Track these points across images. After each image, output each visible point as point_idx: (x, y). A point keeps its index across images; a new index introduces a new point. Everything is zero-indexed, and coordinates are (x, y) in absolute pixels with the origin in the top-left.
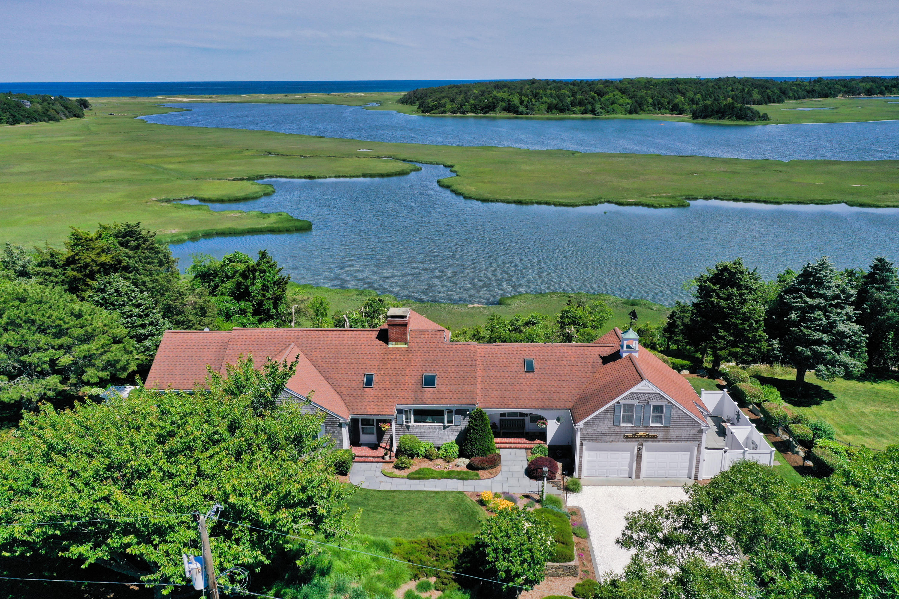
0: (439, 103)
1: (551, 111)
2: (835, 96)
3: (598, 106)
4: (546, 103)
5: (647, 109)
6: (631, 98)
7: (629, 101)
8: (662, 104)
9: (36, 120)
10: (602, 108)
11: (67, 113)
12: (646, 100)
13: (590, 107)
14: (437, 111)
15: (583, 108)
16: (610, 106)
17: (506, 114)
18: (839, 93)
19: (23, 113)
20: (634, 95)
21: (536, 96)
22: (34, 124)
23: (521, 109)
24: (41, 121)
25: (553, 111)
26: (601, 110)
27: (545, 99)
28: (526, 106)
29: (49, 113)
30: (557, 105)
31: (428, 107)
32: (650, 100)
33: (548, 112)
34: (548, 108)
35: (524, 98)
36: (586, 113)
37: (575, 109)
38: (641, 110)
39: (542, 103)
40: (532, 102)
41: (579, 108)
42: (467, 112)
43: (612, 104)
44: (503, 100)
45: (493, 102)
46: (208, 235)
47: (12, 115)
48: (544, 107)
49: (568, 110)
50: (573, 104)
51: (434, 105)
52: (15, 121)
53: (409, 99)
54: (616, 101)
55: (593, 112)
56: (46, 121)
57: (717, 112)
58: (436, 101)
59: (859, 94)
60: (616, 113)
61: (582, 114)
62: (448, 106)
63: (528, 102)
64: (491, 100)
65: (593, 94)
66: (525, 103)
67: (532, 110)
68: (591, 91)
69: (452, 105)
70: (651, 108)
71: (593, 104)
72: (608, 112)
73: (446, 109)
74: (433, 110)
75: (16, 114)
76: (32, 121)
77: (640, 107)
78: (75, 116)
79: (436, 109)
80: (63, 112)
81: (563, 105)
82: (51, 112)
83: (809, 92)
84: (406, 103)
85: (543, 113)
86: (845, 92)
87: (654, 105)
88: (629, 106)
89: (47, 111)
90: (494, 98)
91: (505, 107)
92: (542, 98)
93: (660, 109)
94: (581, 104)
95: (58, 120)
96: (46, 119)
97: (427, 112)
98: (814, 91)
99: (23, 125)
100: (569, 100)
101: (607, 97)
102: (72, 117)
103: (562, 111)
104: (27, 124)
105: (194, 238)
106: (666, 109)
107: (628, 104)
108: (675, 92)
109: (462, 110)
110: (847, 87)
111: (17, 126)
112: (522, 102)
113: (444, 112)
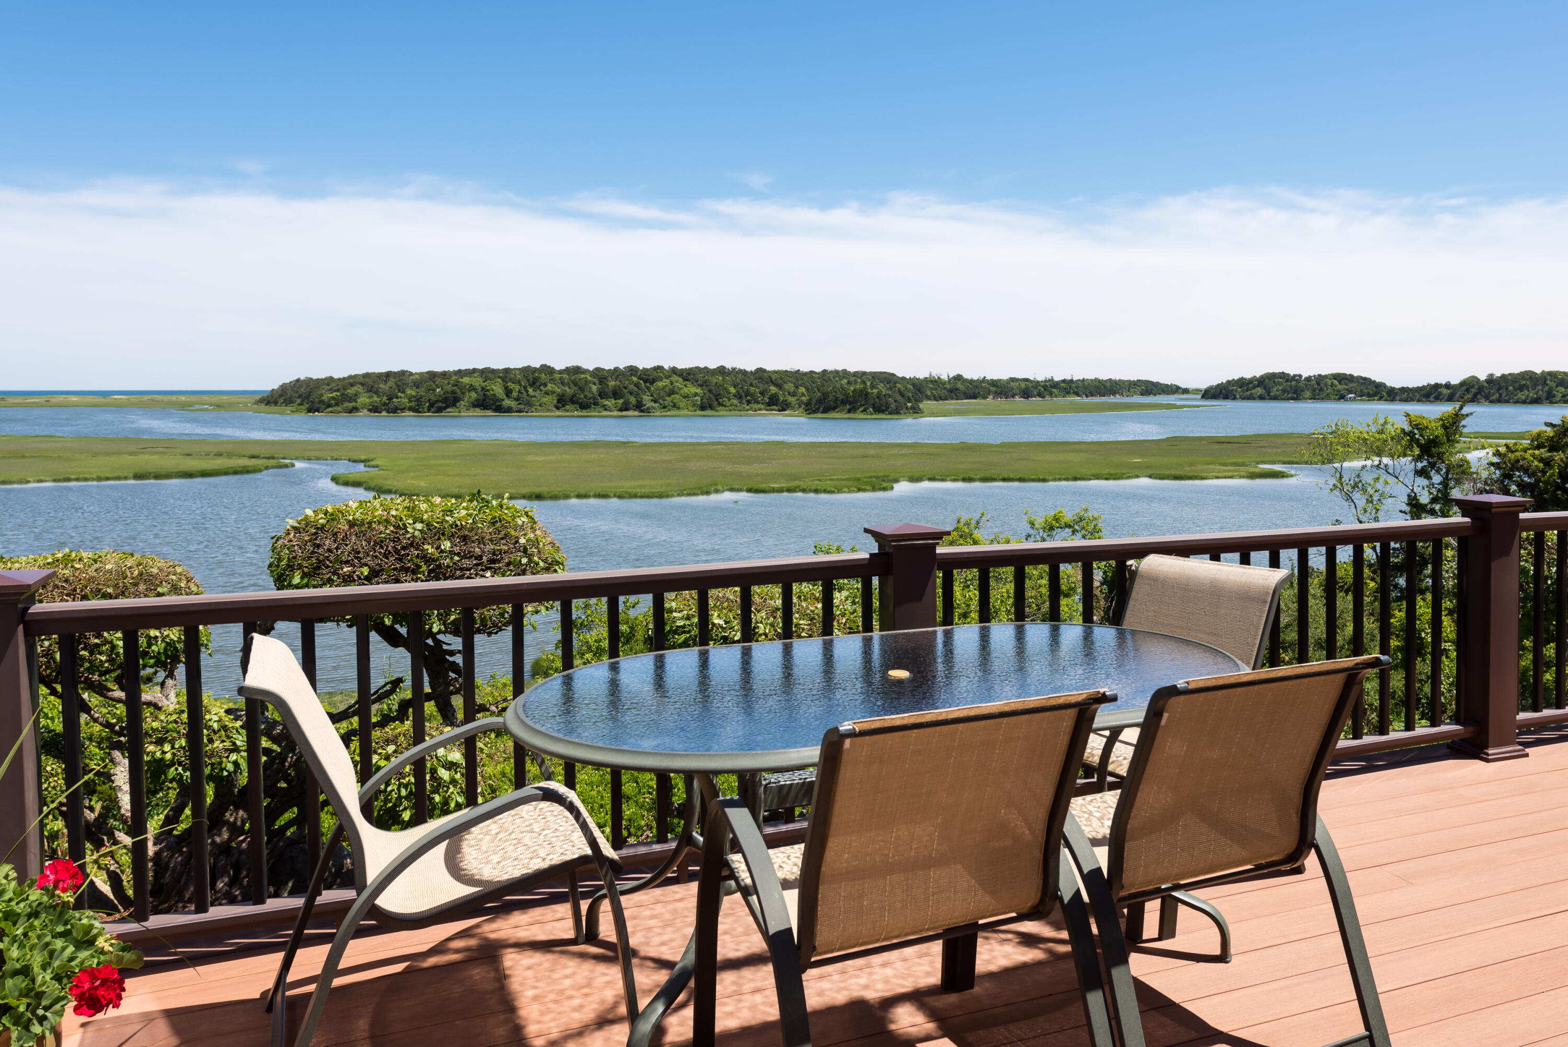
0: (343, 395)
1: (563, 406)
2: (985, 398)
3: (646, 399)
4: (553, 392)
5: (728, 404)
6: (701, 386)
7: (699, 391)
8: (752, 395)
10: (655, 401)
12: (726, 389)
13: (633, 400)
14: (339, 408)
15: (621, 401)
16: (667, 398)
17: (478, 412)
18: (989, 394)
20: (705, 382)
21: (534, 383)
23: (507, 402)
25: (567, 407)
26: (653, 404)
27: (550, 387)
28: (517, 399)
30: (574, 396)
31: (321, 402)
32: (733, 390)
33: (558, 408)
34: (559, 401)
35: (511, 385)
36: (627, 409)
37: (607, 403)
38: (720, 404)
39: (547, 393)
40: (527, 391)
41: (613, 401)
42: (403, 410)
43: (669, 395)
44: (472, 388)
45: (453, 392)
48: (550, 400)
49: (596, 404)
50: (603, 394)
51: (333, 398)
53: (281, 396)
54: (676, 389)
55: (639, 406)
57: (844, 402)
58: (338, 390)
59: (1013, 396)
60: (679, 408)
61: (621, 410)
62: (363, 399)
63: (519, 392)
64: (449, 388)
65: (635, 379)
66: (515, 394)
67: (529, 404)
68: (632, 375)
69: (371, 397)
70: (735, 401)
71: (637, 395)
72: (665, 407)
73: (358, 405)
74: (329, 406)
77: (717, 400)
79: (337, 404)
81: (585, 396)
83: (951, 391)
84: (276, 403)
85: (549, 410)
86: (996, 392)
87: (739, 397)
88: (698, 398)
90: (454, 385)
91: (477, 400)
92: (545, 385)
93: (749, 402)
94: (616, 394)
97: (318, 410)
98: (957, 389)
100: (594, 388)
101: (660, 384)
103: (584, 406)
106: (758, 403)
107: (696, 395)
108: (767, 383)
109: (392, 406)
110: (997, 386)
112: (508, 392)
113: (355, 410)
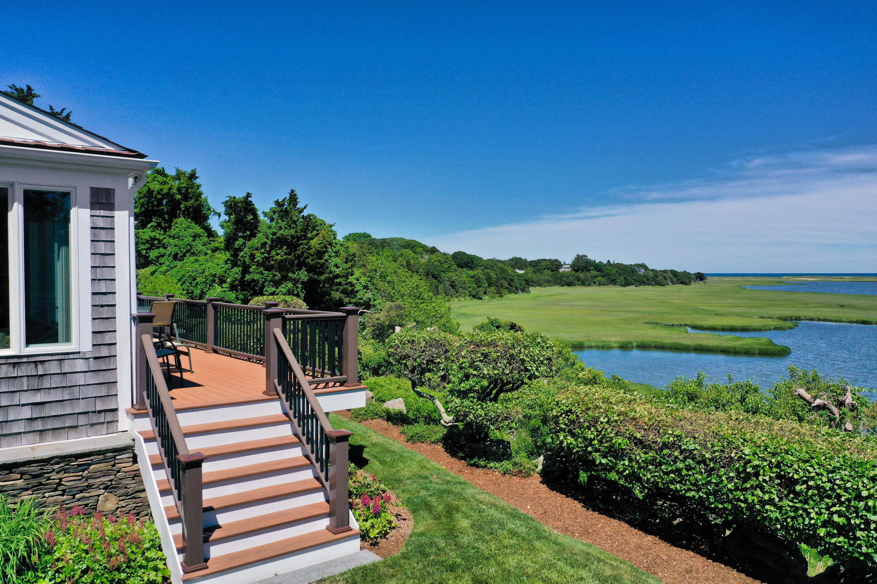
9: (645, 283)
11: (674, 280)
19: (634, 277)
22: (642, 287)
24: (648, 285)
29: (657, 279)
46: (643, 347)
47: (625, 279)
52: (627, 284)
56: (652, 285)
75: (629, 278)
76: (641, 284)
78: (682, 283)
80: (671, 279)
82: (660, 278)
89: (657, 277)
95: (664, 285)
96: (653, 283)
99: (633, 287)
102: (679, 284)
104: (636, 286)
105: (624, 347)
111: (628, 288)
